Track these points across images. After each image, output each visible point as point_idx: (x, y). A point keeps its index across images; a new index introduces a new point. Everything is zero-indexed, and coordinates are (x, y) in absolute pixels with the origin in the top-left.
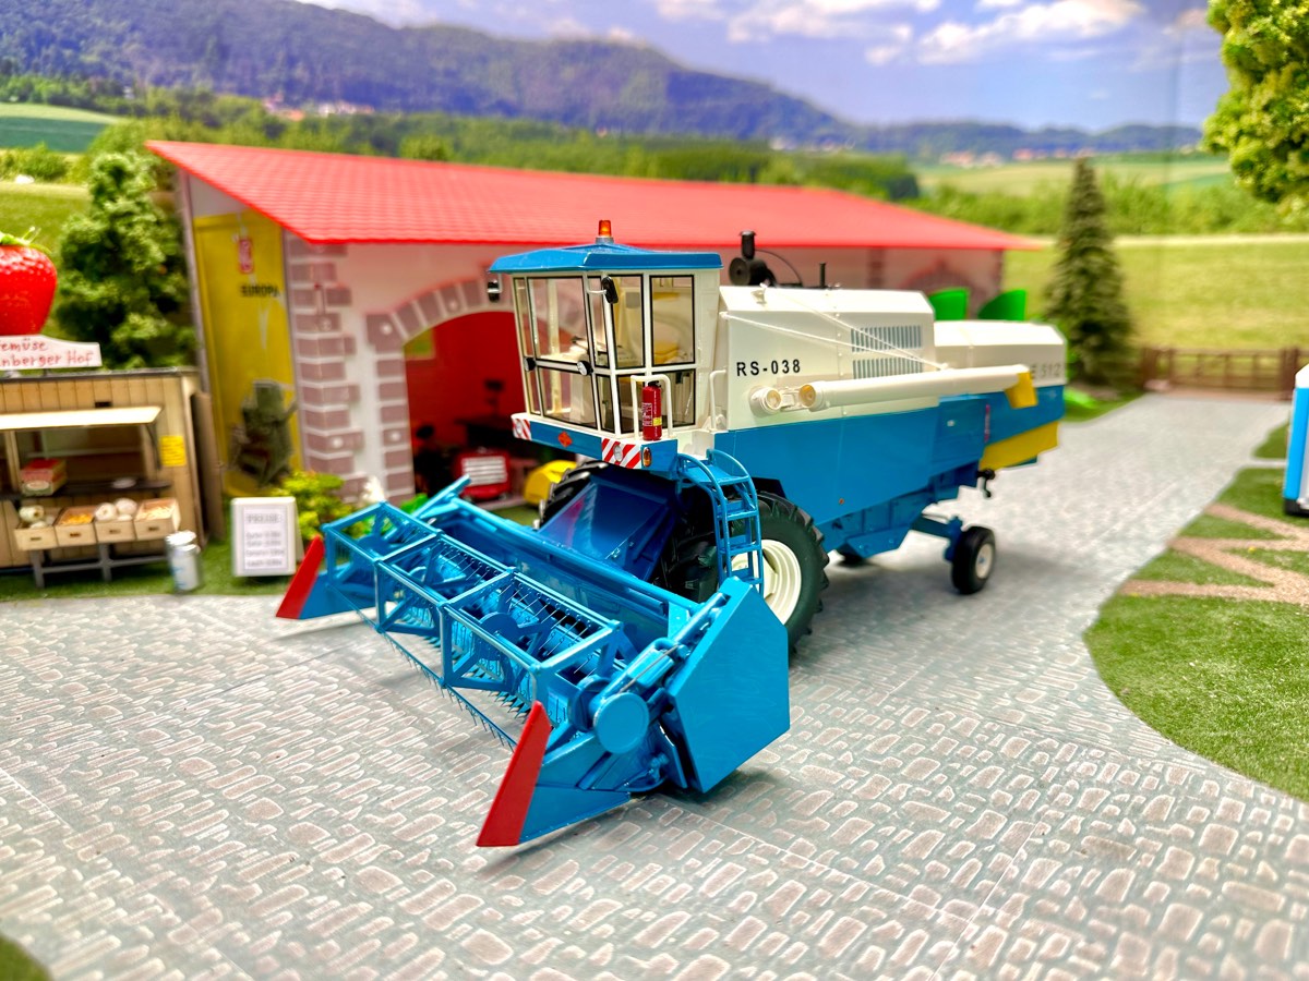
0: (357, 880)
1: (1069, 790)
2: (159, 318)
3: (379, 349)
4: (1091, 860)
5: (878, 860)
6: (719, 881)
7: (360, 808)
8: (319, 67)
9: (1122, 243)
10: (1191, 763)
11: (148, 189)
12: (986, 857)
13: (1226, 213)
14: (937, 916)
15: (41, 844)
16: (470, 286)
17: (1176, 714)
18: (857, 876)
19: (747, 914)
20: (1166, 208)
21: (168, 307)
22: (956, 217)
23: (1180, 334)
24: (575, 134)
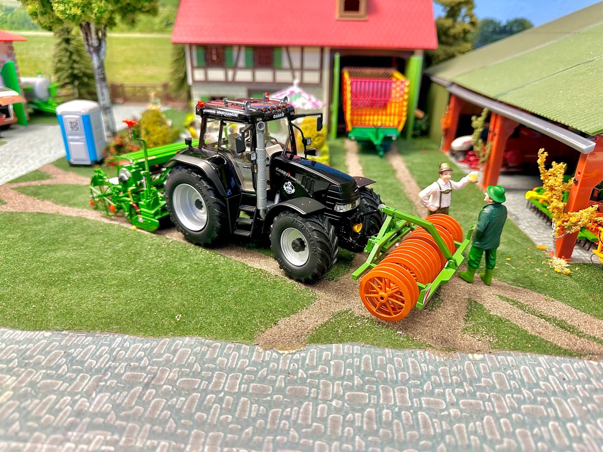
23: (126, 78)
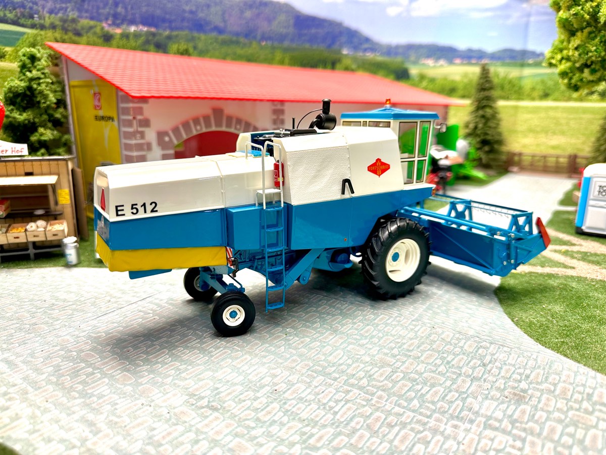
0: (175, 415)
1: (497, 367)
2: (53, 130)
3: (163, 149)
4: (510, 401)
5: (415, 402)
6: (345, 413)
7: (171, 378)
8: (129, 7)
9: (501, 103)
10: (549, 354)
11: (48, 66)
12: (464, 400)
13: (547, 91)
14: (445, 429)
15: (18, 397)
16: (206, 118)
17: (539, 330)
18: (407, 410)
19: (359, 429)
20: (520, 88)
21: (57, 124)
22: (425, 89)
23: (524, 146)
24: (251, 43)
